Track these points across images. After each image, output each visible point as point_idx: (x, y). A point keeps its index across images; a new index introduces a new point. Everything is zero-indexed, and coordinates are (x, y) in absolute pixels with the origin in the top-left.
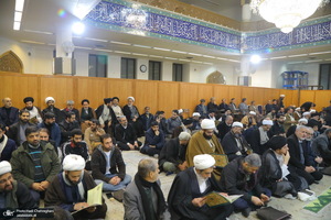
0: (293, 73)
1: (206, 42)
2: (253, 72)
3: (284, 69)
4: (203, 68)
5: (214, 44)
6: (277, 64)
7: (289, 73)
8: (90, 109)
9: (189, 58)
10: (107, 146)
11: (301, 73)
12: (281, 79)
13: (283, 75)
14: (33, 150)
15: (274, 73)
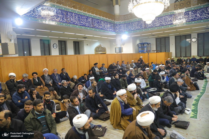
0: (143, 44)
1: (97, 28)
2: (123, 44)
3: (138, 42)
4: (91, 43)
5: (102, 29)
6: (135, 39)
7: (141, 44)
8: (38, 78)
9: (85, 38)
10: (77, 103)
11: (148, 44)
12: (137, 47)
13: (138, 45)
14: (39, 115)
15: (134, 44)
